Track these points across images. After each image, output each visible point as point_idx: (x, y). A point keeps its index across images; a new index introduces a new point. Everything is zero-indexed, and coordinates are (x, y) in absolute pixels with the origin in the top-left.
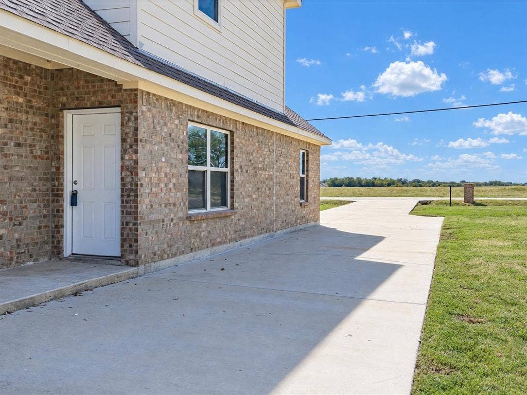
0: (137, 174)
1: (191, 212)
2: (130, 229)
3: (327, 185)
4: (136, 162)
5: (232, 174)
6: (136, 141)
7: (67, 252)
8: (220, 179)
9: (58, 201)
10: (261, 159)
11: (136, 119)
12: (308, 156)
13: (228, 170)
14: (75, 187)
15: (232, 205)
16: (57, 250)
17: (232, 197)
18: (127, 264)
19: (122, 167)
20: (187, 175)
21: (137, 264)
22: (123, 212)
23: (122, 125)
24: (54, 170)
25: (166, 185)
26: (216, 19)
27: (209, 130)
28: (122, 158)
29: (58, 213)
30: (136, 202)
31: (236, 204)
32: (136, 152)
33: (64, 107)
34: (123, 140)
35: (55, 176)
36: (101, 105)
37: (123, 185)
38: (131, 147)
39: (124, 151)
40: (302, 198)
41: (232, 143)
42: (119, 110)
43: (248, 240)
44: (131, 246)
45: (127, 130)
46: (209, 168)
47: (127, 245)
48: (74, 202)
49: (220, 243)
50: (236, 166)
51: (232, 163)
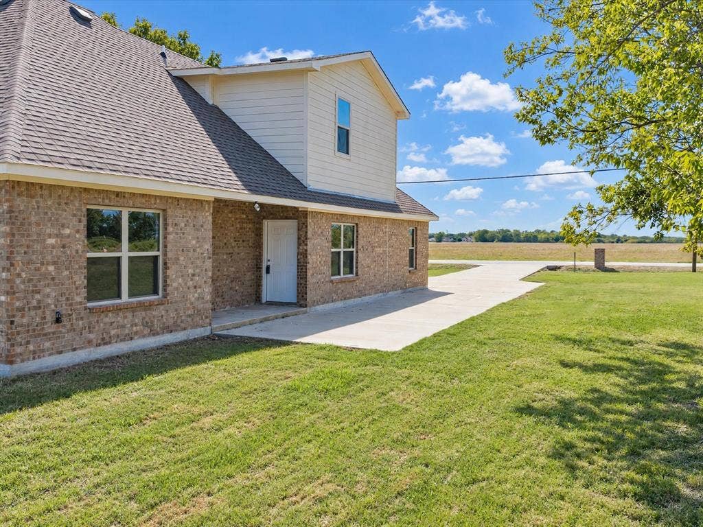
0: (307, 257)
1: (332, 278)
2: (303, 287)
3: (474, 240)
4: (306, 250)
5: (357, 252)
6: (306, 239)
7: (264, 301)
8: (349, 256)
9: (260, 271)
10: (377, 240)
11: (307, 227)
12: (416, 232)
13: (354, 250)
14: (269, 263)
15: (357, 273)
16: (258, 299)
17: (357, 268)
18: (301, 306)
19: (298, 254)
20: (330, 256)
21: (306, 306)
22: (298, 278)
23: (299, 230)
24: (258, 253)
25: (320, 262)
26: (348, 153)
27: (342, 225)
28: (298, 248)
29: (259, 278)
30: (306, 272)
31: (359, 273)
32: (306, 245)
33: (264, 218)
34: (299, 238)
35: (259, 258)
36: (287, 218)
37: (299, 262)
38: (304, 242)
39: (299, 245)
40: (411, 266)
41: (357, 231)
42: (296, 221)
43: (368, 297)
44: (303, 296)
45: (301, 233)
46: (342, 250)
47: (300, 296)
48: (268, 272)
49: (349, 298)
50: (360, 247)
51: (357, 245)
